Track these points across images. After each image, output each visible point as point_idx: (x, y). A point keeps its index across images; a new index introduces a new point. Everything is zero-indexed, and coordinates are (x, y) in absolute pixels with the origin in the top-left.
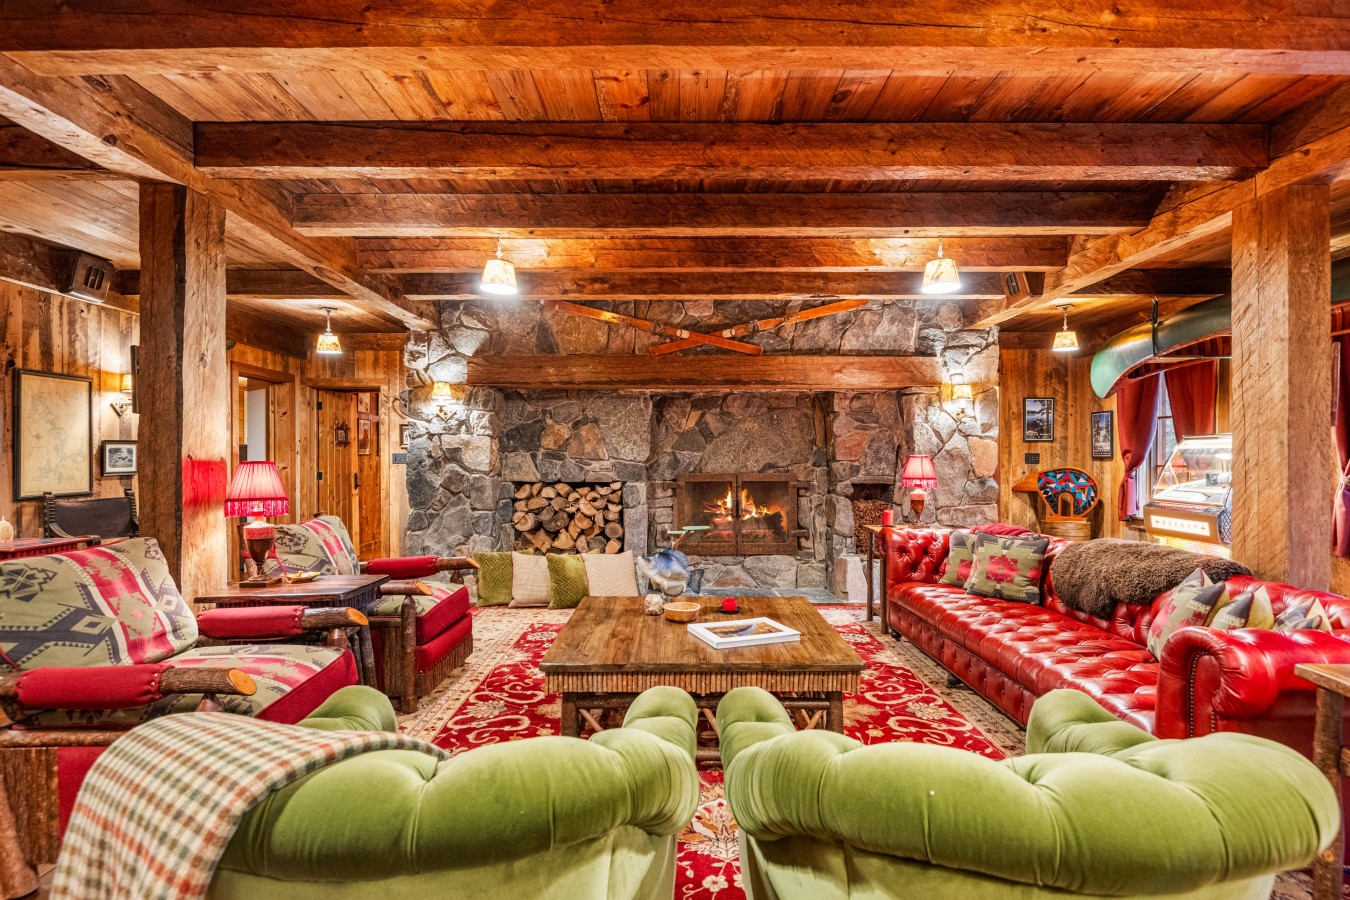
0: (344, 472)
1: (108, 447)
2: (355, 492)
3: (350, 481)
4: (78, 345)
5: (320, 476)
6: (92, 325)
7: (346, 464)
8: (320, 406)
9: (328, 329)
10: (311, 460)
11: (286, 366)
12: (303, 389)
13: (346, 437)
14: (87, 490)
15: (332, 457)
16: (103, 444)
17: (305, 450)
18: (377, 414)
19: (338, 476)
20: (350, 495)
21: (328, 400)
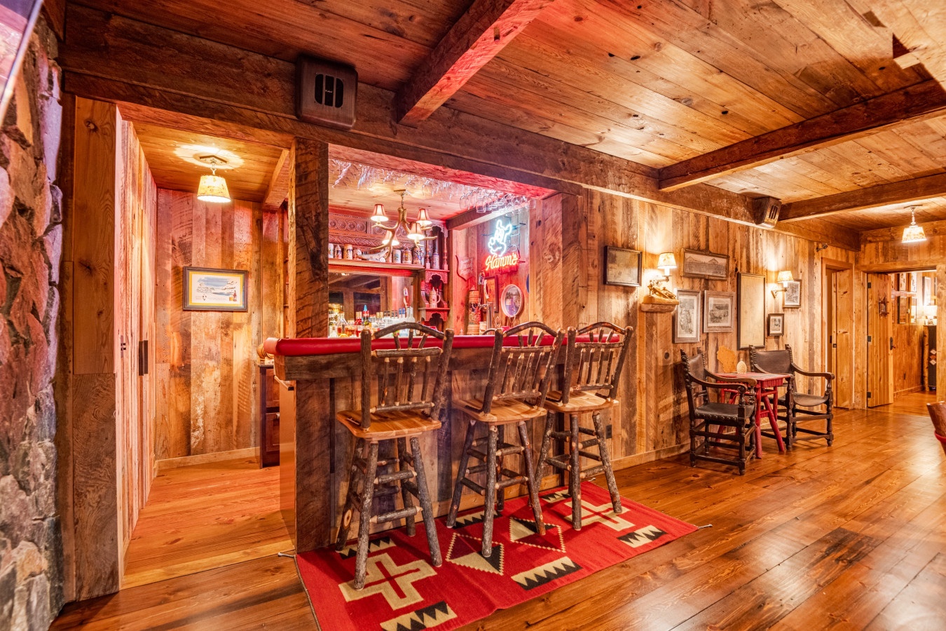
0: (884, 336)
1: (772, 318)
2: (891, 352)
3: (887, 343)
4: (759, 255)
5: (869, 339)
6: (764, 242)
7: (885, 330)
8: (869, 286)
9: (913, 223)
10: (863, 327)
11: (848, 258)
12: (857, 274)
13: (886, 309)
14: (762, 344)
15: (877, 324)
16: (769, 315)
17: (859, 320)
18: (898, 290)
19: (880, 339)
20: (888, 354)
21: (874, 280)
